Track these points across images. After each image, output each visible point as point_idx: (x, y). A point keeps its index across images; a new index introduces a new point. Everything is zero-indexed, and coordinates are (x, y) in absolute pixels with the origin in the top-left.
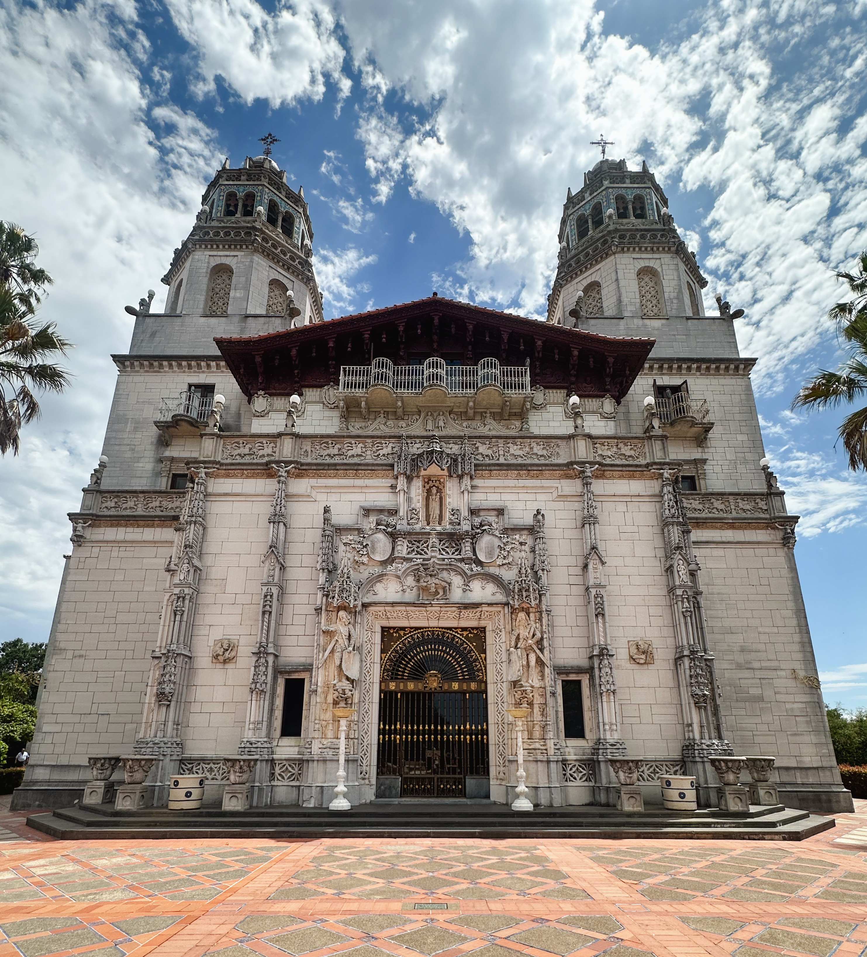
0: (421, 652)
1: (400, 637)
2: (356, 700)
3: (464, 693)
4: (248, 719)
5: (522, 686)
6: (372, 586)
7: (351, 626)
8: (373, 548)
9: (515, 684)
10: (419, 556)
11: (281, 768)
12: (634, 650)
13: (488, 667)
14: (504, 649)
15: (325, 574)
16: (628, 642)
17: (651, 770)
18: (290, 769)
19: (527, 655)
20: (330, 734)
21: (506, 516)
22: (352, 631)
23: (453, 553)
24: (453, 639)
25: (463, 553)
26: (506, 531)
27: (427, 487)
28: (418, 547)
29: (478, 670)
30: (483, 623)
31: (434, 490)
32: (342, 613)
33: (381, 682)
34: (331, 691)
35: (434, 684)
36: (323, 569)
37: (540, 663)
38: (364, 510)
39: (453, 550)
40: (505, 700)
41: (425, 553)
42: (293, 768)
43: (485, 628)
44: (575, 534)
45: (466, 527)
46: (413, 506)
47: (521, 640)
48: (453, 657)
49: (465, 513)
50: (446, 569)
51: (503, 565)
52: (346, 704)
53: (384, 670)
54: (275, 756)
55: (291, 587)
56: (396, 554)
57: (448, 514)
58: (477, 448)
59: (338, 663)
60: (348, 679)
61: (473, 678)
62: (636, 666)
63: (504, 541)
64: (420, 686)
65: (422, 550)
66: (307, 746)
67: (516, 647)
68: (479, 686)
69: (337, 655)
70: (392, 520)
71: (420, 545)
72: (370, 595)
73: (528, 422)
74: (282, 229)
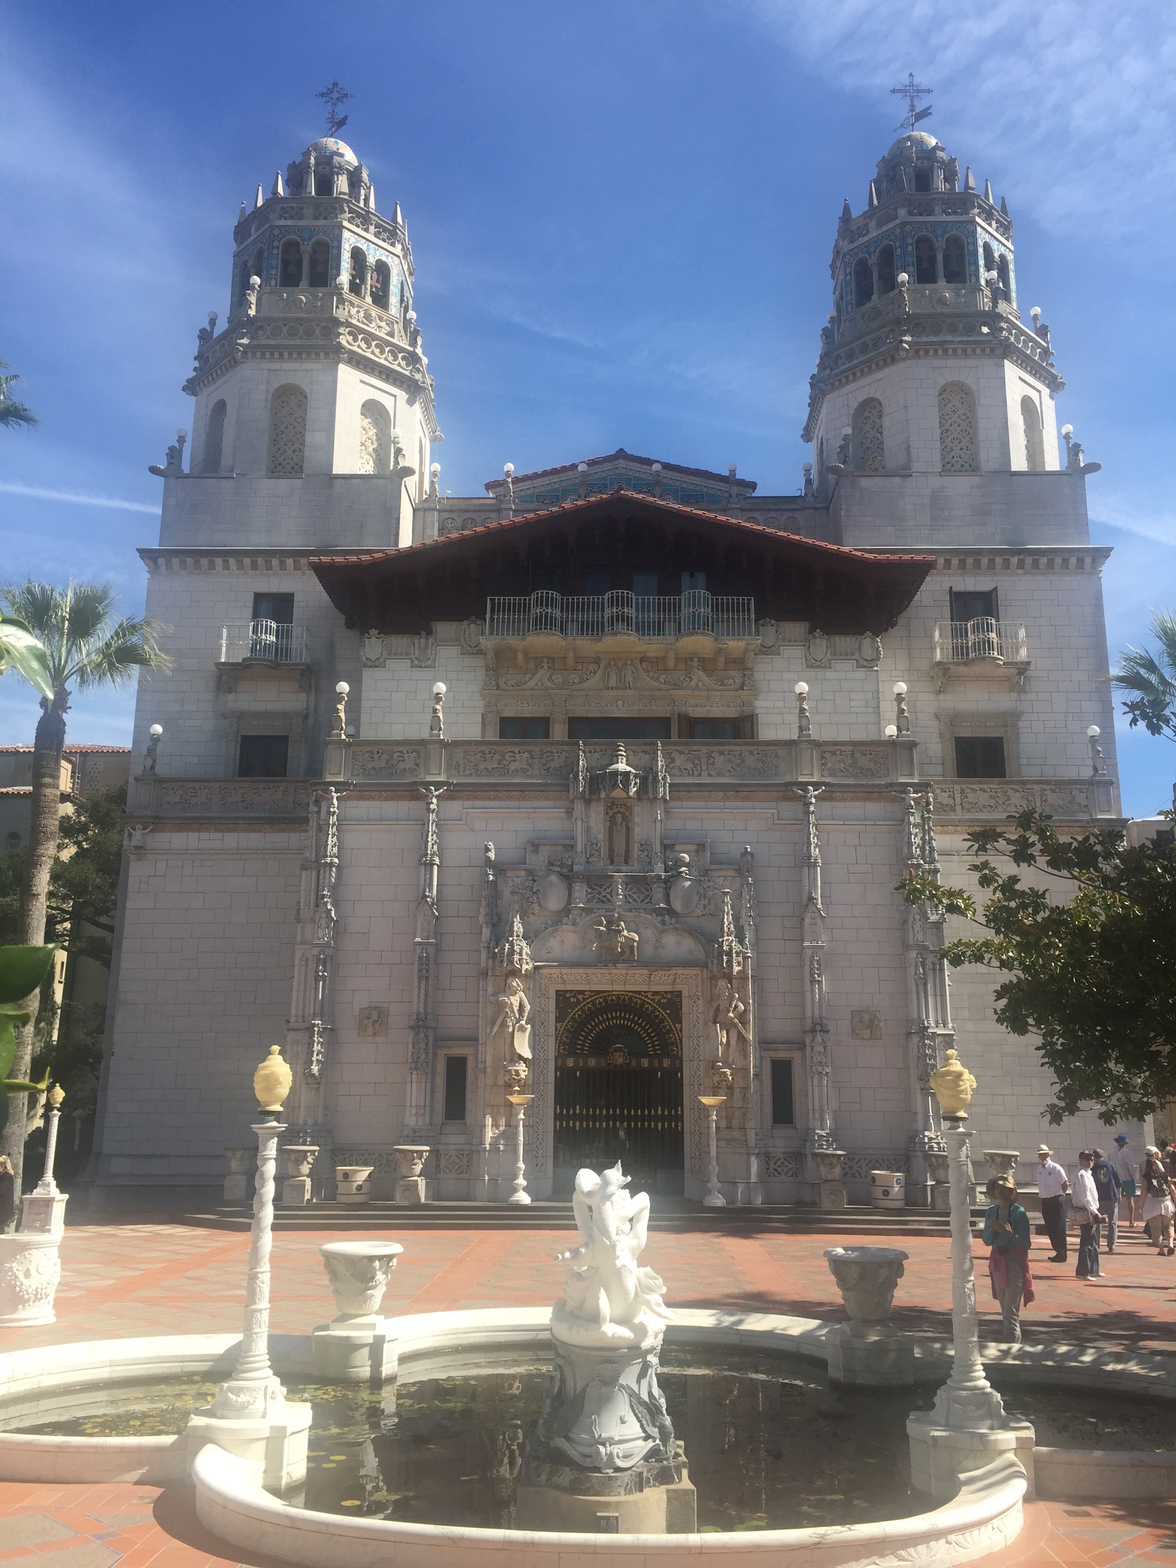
0: (604, 1021)
1: (578, 1002)
3: (655, 1072)
4: (408, 1104)
5: (720, 1067)
6: (545, 943)
7: (522, 995)
8: (545, 894)
10: (601, 905)
11: (447, 1159)
12: (857, 1023)
13: (684, 1040)
15: (489, 930)
16: (851, 1012)
17: (870, 1165)
18: (457, 1160)
19: (728, 1031)
21: (708, 854)
22: (525, 1001)
23: (642, 901)
24: (642, 1005)
25: (654, 901)
26: (707, 872)
27: (611, 814)
28: (600, 893)
29: (672, 1044)
30: (678, 988)
32: (512, 980)
33: (556, 1058)
35: (619, 1060)
36: (487, 924)
37: (742, 1039)
38: (533, 842)
39: (642, 896)
41: (609, 900)
42: (461, 1159)
43: (681, 992)
44: (793, 874)
45: (658, 868)
46: (593, 839)
47: (721, 1013)
48: (643, 1028)
49: (657, 849)
50: (634, 921)
51: (703, 915)
53: (560, 1043)
54: (440, 1146)
55: (448, 943)
56: (573, 904)
57: (636, 850)
58: (674, 758)
59: (509, 1039)
60: (520, 1057)
61: (665, 1053)
62: (858, 1042)
63: (705, 886)
64: (603, 1063)
65: (605, 897)
67: (715, 1021)
68: (673, 1063)
69: (508, 1031)
70: (567, 859)
71: (602, 890)
72: (543, 954)
73: (752, 675)
74: (372, 293)
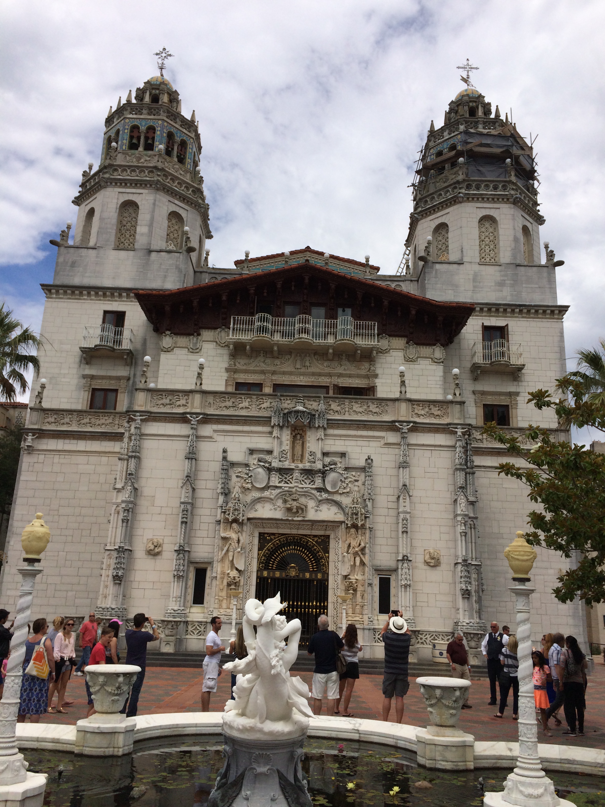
0: (285, 551)
1: (271, 540)
2: (242, 584)
3: (313, 581)
4: (171, 594)
5: (350, 579)
6: (254, 505)
7: (240, 534)
8: (255, 478)
9: (346, 577)
10: (286, 485)
11: (192, 627)
12: (427, 557)
13: (330, 563)
14: (340, 552)
15: (223, 496)
16: (425, 550)
17: (432, 637)
18: (198, 627)
19: (355, 558)
20: (224, 605)
21: (347, 458)
22: (241, 538)
23: (310, 484)
24: (307, 543)
25: (316, 484)
26: (346, 469)
27: (294, 434)
28: (286, 478)
29: (323, 565)
30: (327, 533)
31: (298, 437)
32: (235, 525)
33: (258, 571)
34: (226, 577)
35: (293, 573)
36: (222, 493)
37: (362, 563)
38: (250, 450)
39: (309, 481)
40: (339, 587)
41: (291, 483)
42: (200, 627)
43: (329, 536)
44: (393, 472)
45: (319, 465)
46: (283, 448)
47: (351, 548)
48: (307, 556)
49: (319, 455)
50: (304, 495)
51: (343, 493)
52: (235, 586)
53: (260, 562)
54: (188, 619)
55: (199, 503)
56: (271, 484)
57: (307, 455)
58: (330, 405)
59: (231, 558)
60: (237, 569)
61: (319, 570)
62: (427, 567)
63: (345, 476)
64: (284, 575)
65: (289, 480)
66: (210, 613)
67: (348, 552)
68: (323, 576)
69: (231, 554)
70: (268, 458)
71: (287, 477)
72: (253, 511)
73: (374, 364)
74: (178, 157)
